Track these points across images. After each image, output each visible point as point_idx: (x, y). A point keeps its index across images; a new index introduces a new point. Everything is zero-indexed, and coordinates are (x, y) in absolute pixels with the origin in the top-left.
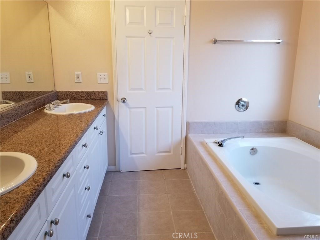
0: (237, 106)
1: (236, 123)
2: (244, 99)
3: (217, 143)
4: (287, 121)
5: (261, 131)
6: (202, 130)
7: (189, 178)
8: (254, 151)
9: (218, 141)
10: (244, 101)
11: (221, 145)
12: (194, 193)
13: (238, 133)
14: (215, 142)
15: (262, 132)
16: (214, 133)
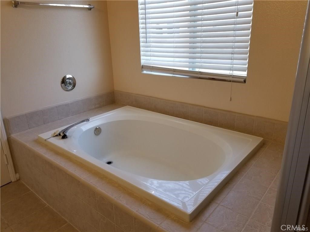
0: (63, 85)
1: (67, 105)
2: (68, 76)
3: (57, 136)
4: (113, 92)
5: (93, 107)
6: (28, 125)
7: (30, 190)
8: (97, 131)
9: (58, 133)
10: (69, 79)
11: (64, 137)
12: (46, 206)
13: (72, 116)
14: (54, 135)
15: (95, 108)
16: (44, 124)
